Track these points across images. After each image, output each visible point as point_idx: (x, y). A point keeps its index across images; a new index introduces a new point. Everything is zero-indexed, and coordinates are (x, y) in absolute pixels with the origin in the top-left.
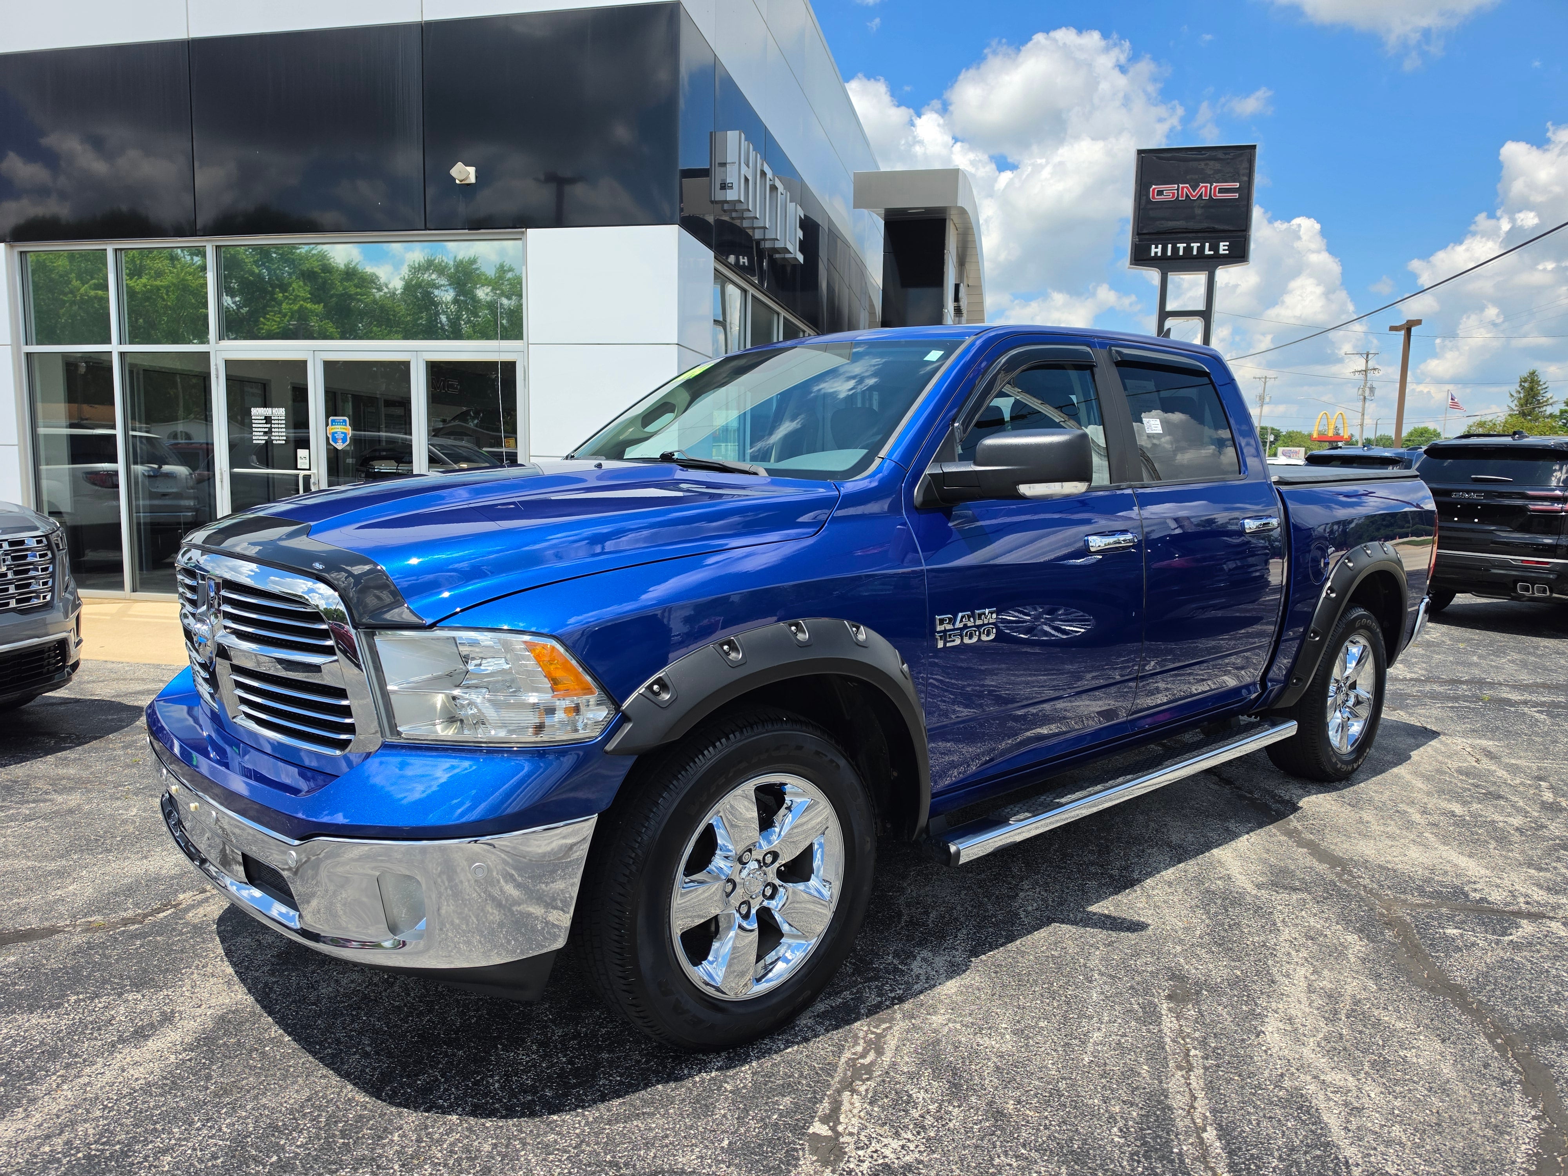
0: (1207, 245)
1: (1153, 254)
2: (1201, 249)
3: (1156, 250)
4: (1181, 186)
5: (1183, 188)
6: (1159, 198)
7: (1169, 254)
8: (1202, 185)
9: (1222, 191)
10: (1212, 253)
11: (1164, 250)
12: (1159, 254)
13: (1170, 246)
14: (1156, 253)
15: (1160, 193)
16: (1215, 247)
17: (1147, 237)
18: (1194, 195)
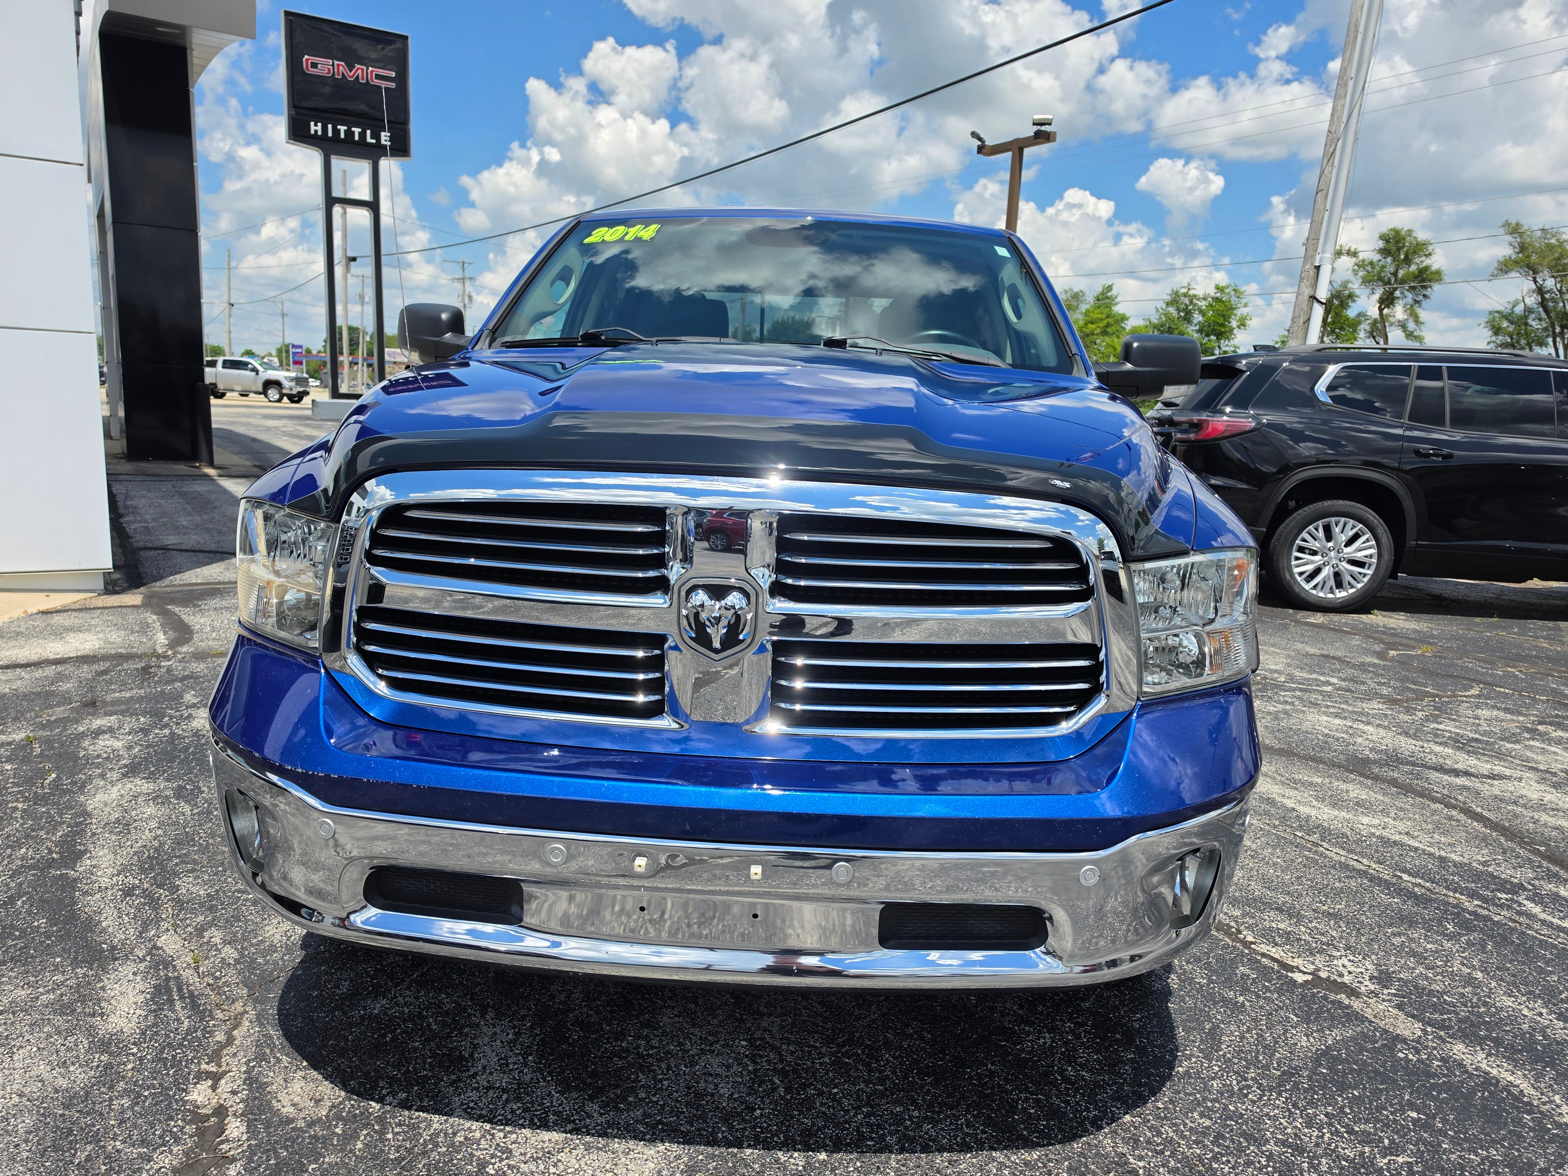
0: (368, 132)
1: (312, 132)
2: (363, 135)
3: (315, 128)
4: (336, 62)
5: (338, 65)
6: (312, 71)
7: (330, 134)
8: (357, 66)
9: (378, 77)
10: (374, 141)
11: (325, 129)
12: (320, 133)
13: (330, 126)
14: (316, 131)
15: (314, 65)
16: (376, 136)
17: (305, 111)
18: (351, 75)
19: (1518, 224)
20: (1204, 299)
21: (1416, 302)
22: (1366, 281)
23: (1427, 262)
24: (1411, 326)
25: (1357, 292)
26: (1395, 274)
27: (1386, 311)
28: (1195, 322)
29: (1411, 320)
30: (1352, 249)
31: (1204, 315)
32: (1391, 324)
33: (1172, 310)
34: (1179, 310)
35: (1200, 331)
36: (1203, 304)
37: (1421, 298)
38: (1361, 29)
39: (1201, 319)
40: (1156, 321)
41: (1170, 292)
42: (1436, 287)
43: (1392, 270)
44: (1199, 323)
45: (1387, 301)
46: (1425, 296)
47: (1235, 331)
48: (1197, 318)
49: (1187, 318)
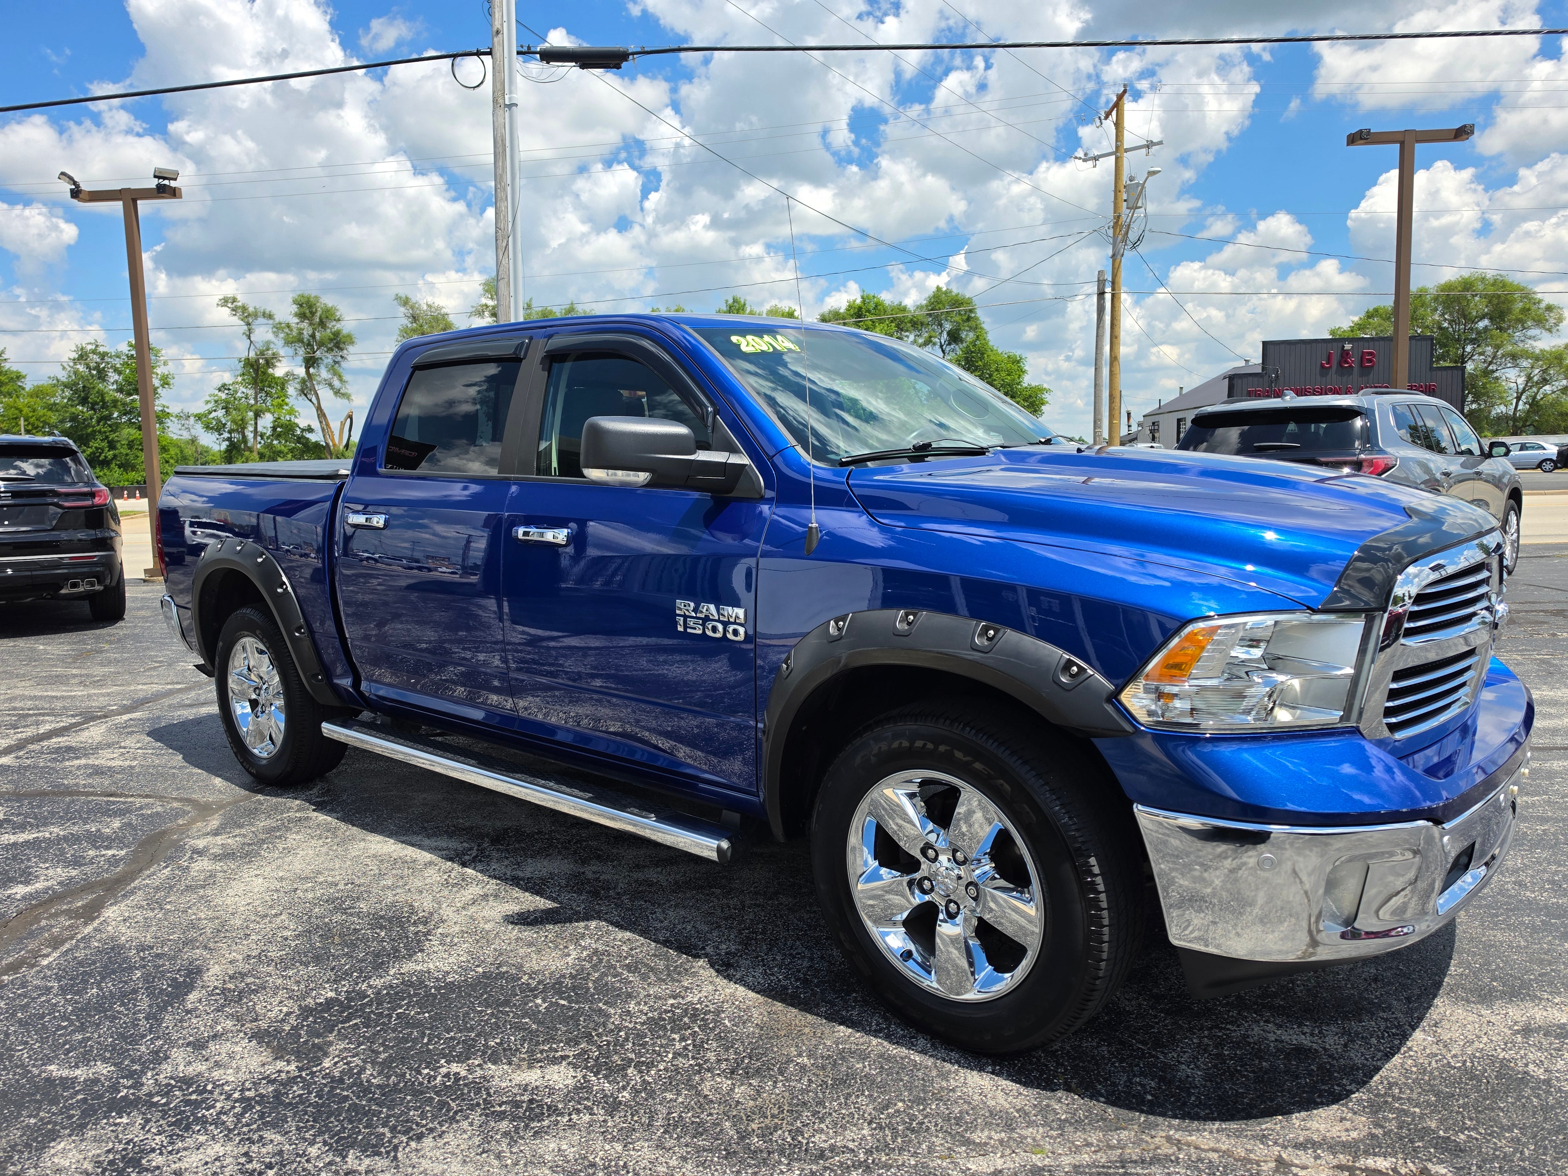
19: (407, 298)
20: (118, 357)
21: (336, 362)
22: (288, 342)
23: (338, 326)
24: (336, 383)
25: (282, 352)
26: (313, 336)
27: (312, 370)
28: (112, 380)
29: (335, 378)
30: (267, 312)
31: (120, 373)
32: (319, 383)
33: (81, 368)
34: (88, 367)
35: (120, 390)
36: (118, 363)
37: (339, 359)
38: (508, 144)
39: (116, 377)
40: (64, 380)
41: (74, 348)
42: (351, 349)
43: (310, 332)
44: (116, 382)
45: (310, 362)
46: (342, 357)
47: (159, 390)
48: (113, 377)
49: (102, 375)
